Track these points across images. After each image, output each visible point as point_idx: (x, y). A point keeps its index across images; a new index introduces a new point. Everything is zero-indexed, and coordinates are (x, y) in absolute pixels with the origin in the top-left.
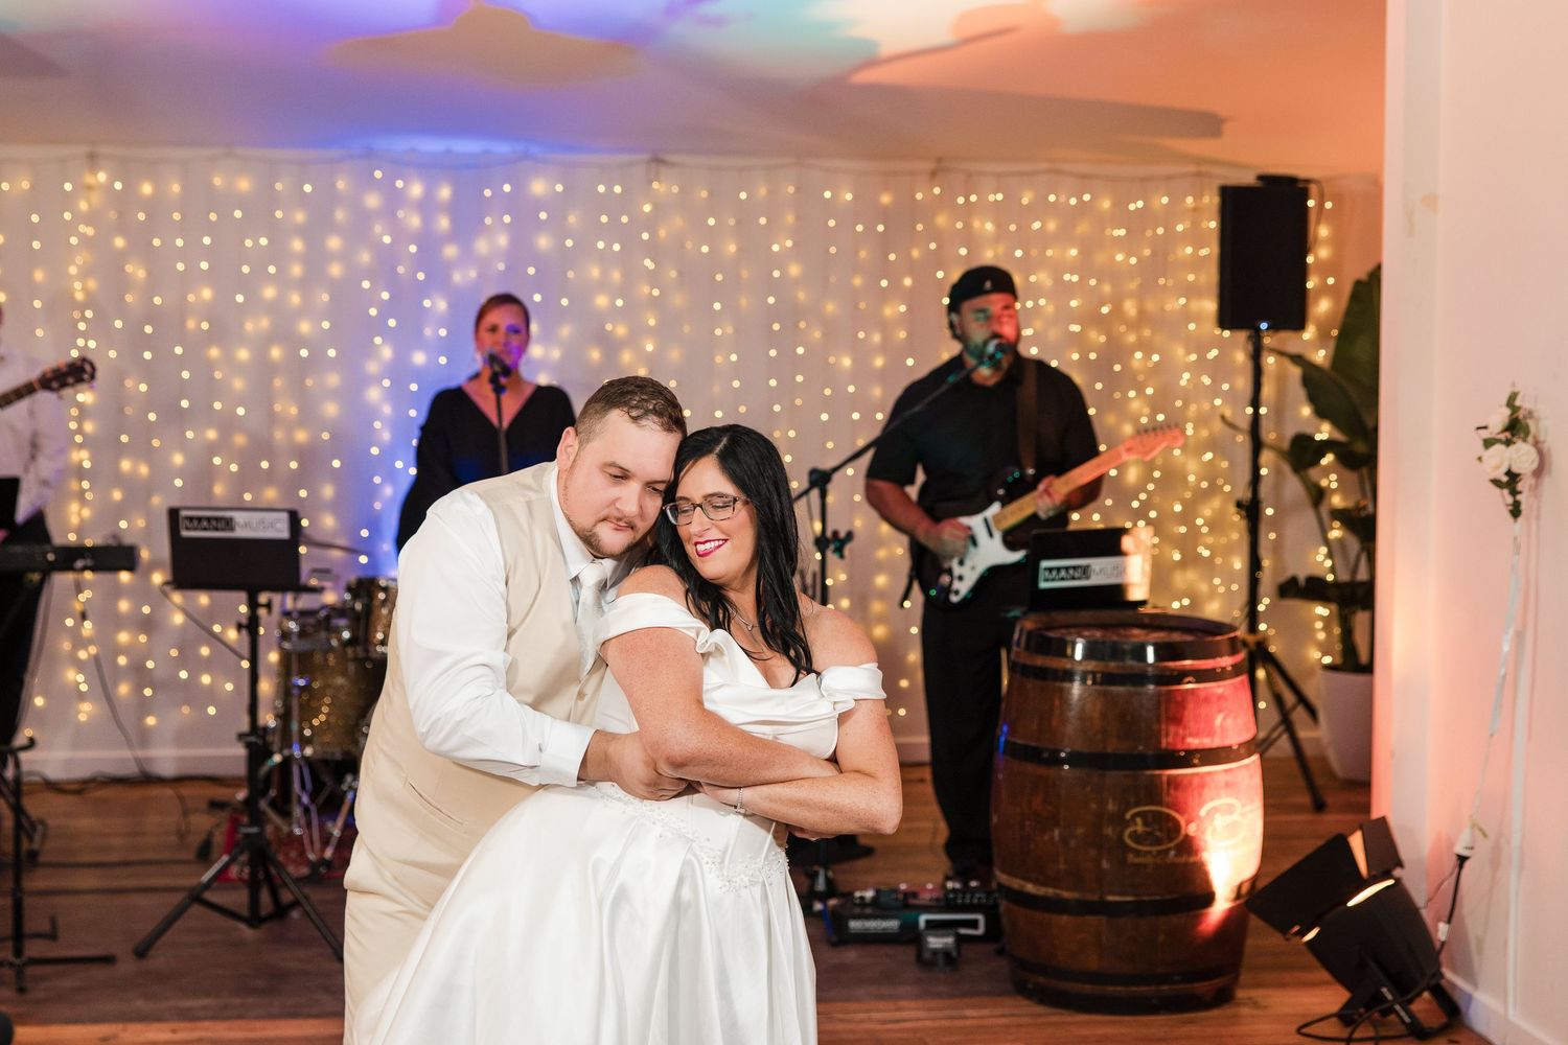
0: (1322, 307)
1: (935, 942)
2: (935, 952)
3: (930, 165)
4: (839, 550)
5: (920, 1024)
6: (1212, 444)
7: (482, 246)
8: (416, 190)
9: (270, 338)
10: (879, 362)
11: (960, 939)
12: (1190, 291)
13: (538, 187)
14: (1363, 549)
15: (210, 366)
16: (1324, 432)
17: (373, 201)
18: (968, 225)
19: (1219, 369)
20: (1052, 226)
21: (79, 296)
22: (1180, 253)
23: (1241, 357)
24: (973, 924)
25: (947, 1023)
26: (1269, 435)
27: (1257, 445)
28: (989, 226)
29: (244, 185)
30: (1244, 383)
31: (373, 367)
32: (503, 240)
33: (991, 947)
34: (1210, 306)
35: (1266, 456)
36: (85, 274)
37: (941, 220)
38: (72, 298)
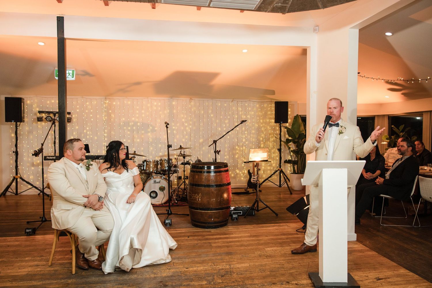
0: (289, 121)
1: (234, 216)
2: (234, 218)
3: (232, 100)
4: (218, 153)
5: (232, 230)
6: (274, 141)
7: (166, 112)
8: (155, 104)
9: (133, 126)
10: (225, 129)
11: (238, 215)
12: (270, 119)
13: (174, 103)
14: (296, 156)
15: (124, 130)
16: (290, 138)
17: (149, 105)
18: (238, 109)
19: (274, 130)
20: (250, 109)
21: (104, 119)
22: (269, 113)
23: (278, 128)
24: (240, 213)
25: (236, 230)
26: (282, 139)
27: (281, 141)
28: (241, 109)
29: (129, 103)
30: (278, 132)
31: (149, 130)
32: (168, 111)
33: (243, 217)
34: (273, 121)
35: (282, 143)
36: (105, 116)
37: (234, 108)
38: (103, 120)
